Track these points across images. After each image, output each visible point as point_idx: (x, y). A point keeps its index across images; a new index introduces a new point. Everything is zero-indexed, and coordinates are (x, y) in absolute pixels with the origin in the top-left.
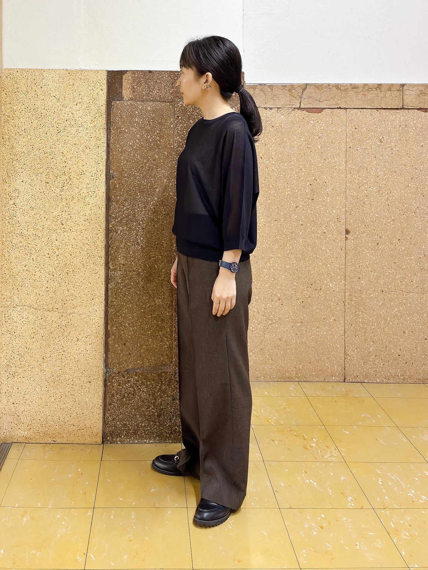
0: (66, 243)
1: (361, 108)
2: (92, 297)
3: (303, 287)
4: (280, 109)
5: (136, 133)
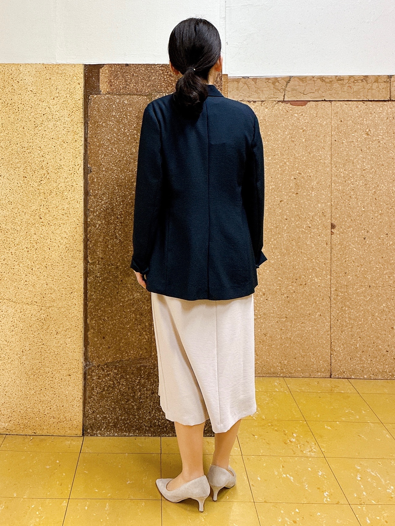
0: (44, 237)
1: (347, 101)
3: (287, 282)
4: (264, 102)
5: (114, 127)
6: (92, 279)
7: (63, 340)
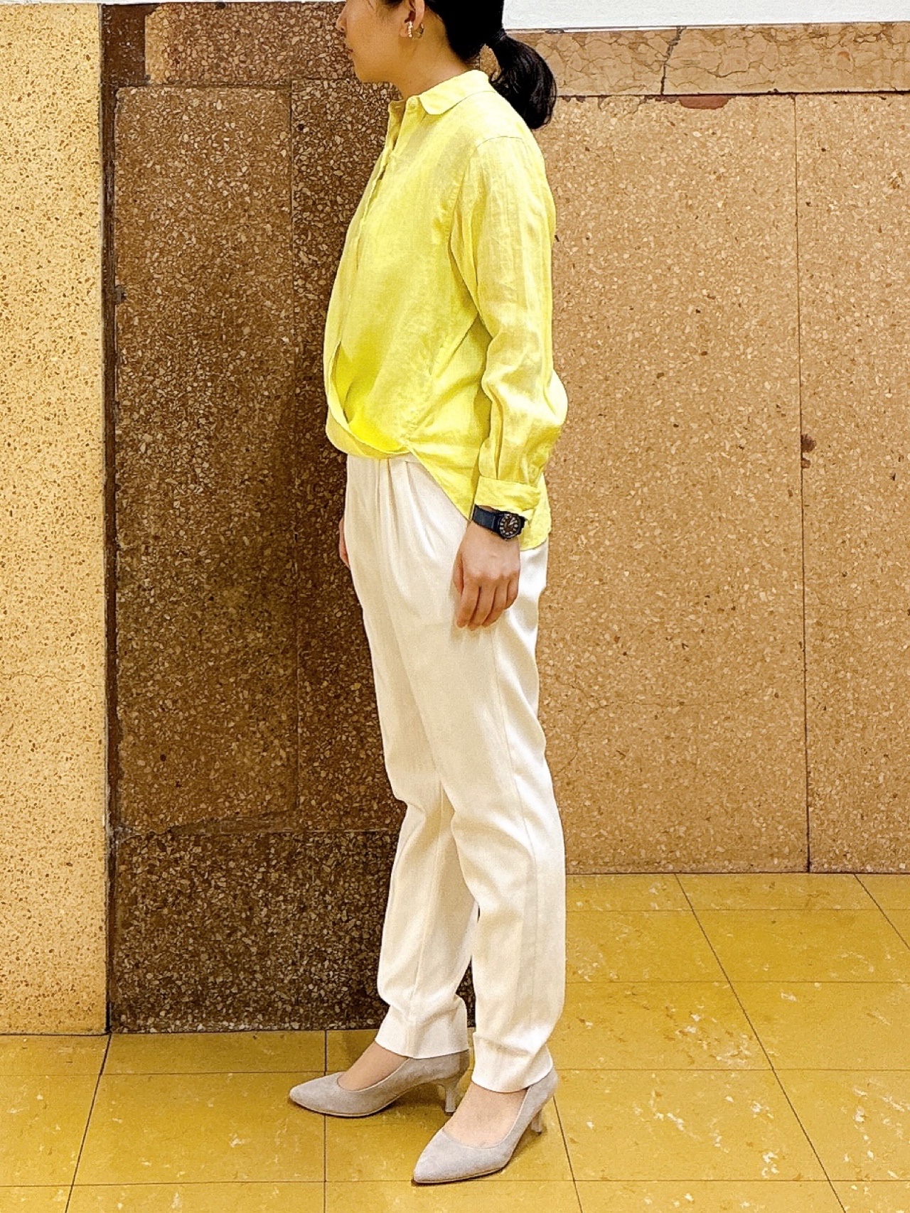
1: (838, 93)
2: (70, 630)
3: (683, 604)
4: (608, 99)
5: (186, 175)
6: (130, 594)
7: (50, 766)
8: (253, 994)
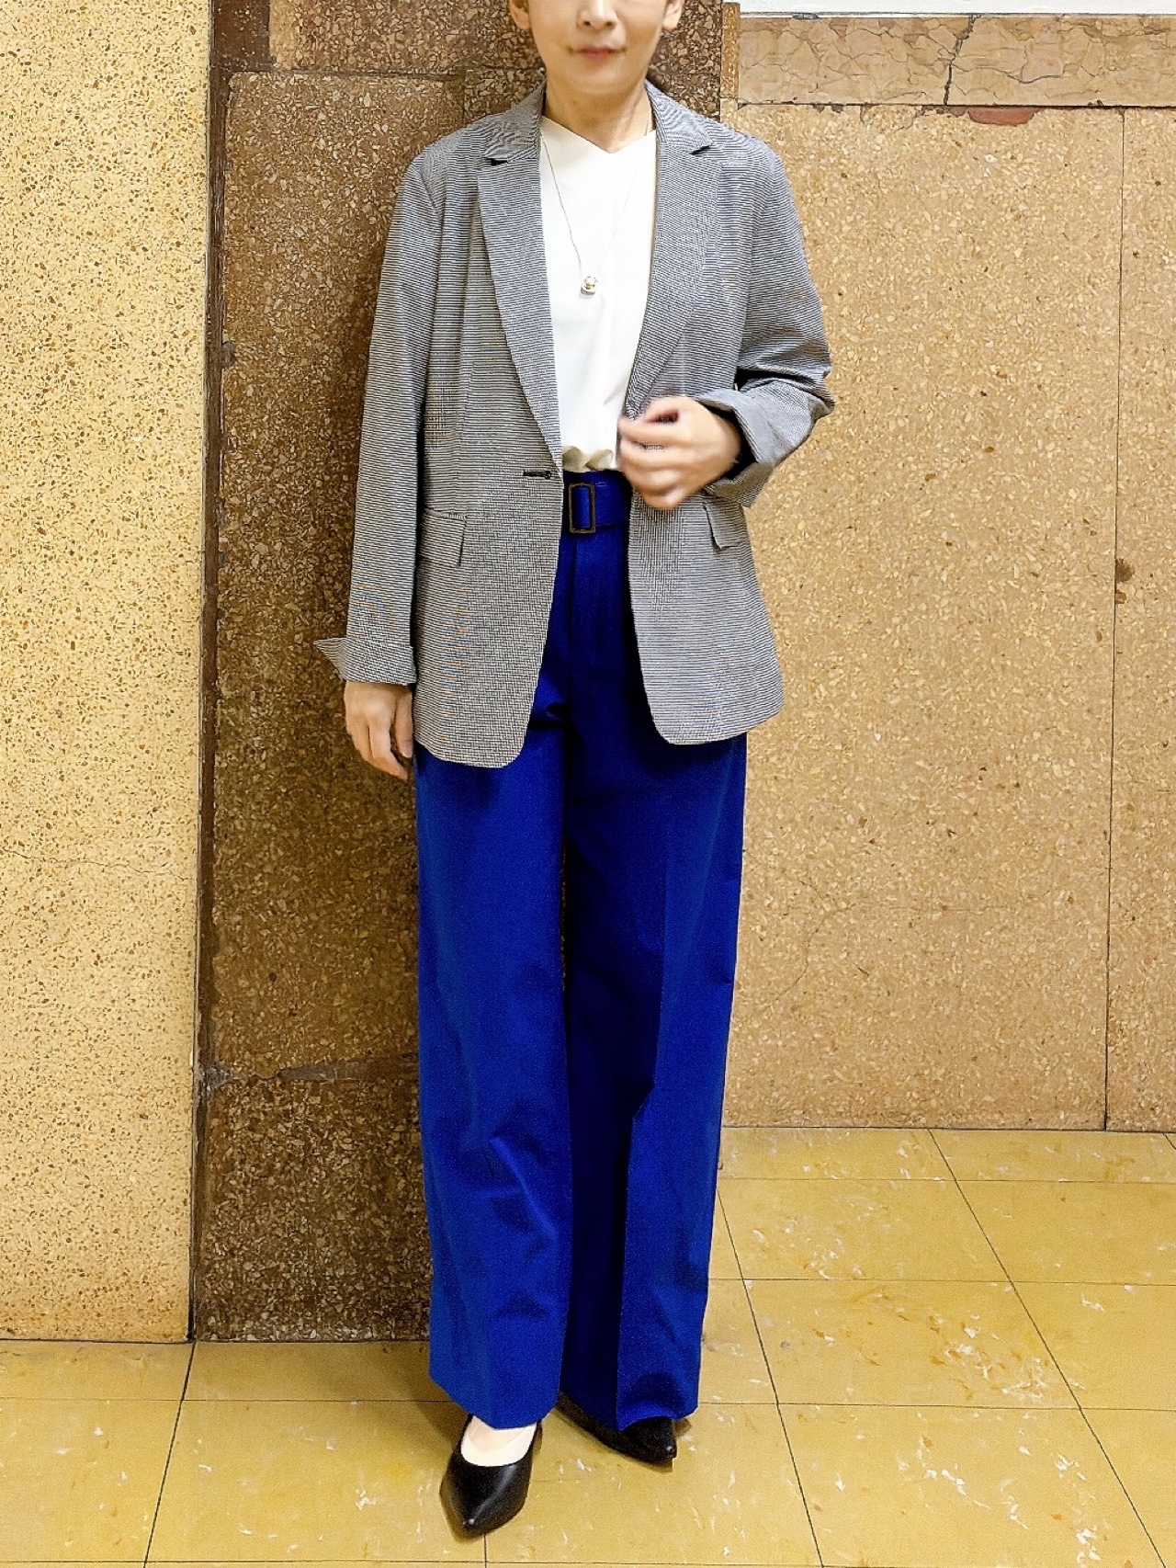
0: (54, 602)
2: (151, 803)
3: (951, 778)
4: (873, 109)
5: (320, 194)
6: (234, 758)
7: (120, 986)
8: (384, 1291)
